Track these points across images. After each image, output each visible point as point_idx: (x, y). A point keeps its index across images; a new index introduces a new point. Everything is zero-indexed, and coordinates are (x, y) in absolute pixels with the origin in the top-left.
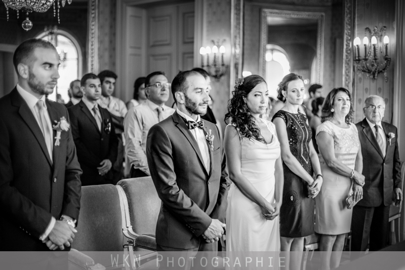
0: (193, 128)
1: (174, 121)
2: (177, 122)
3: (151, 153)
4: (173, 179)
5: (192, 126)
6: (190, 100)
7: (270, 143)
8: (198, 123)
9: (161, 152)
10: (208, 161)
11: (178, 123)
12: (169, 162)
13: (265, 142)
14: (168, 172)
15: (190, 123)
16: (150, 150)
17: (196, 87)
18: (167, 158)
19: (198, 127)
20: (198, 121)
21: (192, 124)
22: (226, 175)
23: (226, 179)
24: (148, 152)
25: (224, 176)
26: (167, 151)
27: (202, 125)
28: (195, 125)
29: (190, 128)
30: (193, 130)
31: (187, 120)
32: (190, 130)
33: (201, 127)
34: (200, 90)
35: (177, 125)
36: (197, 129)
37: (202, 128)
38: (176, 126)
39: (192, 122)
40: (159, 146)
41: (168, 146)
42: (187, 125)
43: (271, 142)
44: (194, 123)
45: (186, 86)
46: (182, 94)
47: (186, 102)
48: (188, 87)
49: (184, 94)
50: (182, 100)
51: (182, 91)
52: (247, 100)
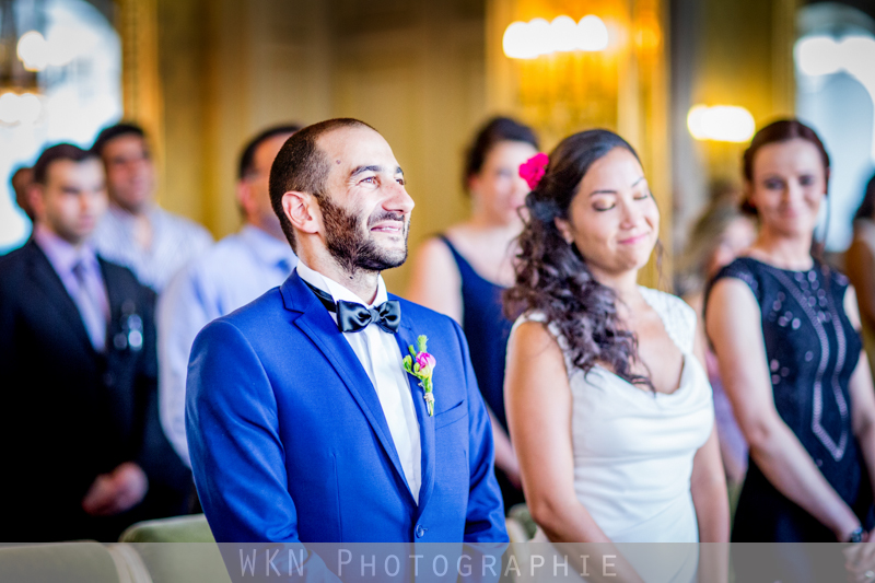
0: (356, 328)
1: (285, 307)
2: (298, 307)
3: (201, 426)
4: (283, 517)
5: (351, 321)
6: (339, 211)
7: (671, 392)
8: (378, 309)
9: (236, 421)
10: (414, 450)
11: (300, 314)
12: (267, 457)
13: (653, 389)
14: (264, 492)
15: (343, 308)
16: (196, 411)
17: (354, 166)
18: (258, 443)
19: (377, 323)
20: (376, 303)
21: (355, 314)
22: (490, 504)
23: (491, 518)
24: (192, 422)
25: (482, 507)
26: (258, 415)
27: (393, 318)
28: (364, 317)
29: (347, 326)
30: (357, 334)
31: (336, 300)
32: (348, 337)
33: (389, 323)
34: (370, 174)
35: (298, 321)
36: (372, 331)
37: (392, 330)
38: (293, 323)
39: (352, 306)
40: (228, 400)
41: (263, 399)
42: (334, 316)
43: (678, 386)
44: (359, 310)
45: (319, 170)
46: (308, 198)
47: (325, 223)
48: (327, 171)
49: (316, 195)
50: (310, 219)
51: (307, 187)
52: (573, 228)
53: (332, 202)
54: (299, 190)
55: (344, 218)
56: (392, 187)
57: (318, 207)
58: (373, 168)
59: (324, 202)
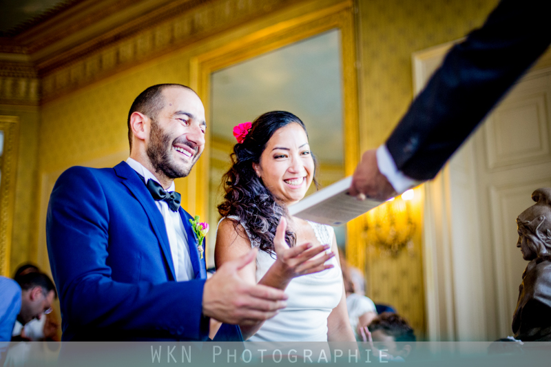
0: (157, 199)
1: (116, 175)
2: (125, 176)
5: (154, 193)
6: (160, 130)
11: (125, 179)
15: (151, 184)
17: (178, 109)
19: (168, 200)
20: (169, 191)
21: (157, 190)
27: (178, 202)
28: (162, 194)
33: (175, 204)
34: (186, 118)
38: (122, 182)
39: (157, 184)
44: (160, 188)
45: (159, 106)
46: (146, 119)
47: (151, 134)
48: (162, 107)
49: (151, 119)
50: (143, 131)
51: (148, 113)
52: (261, 169)
53: (159, 124)
54: (143, 113)
55: (161, 135)
56: (196, 129)
57: (150, 125)
58: (189, 115)
59: (154, 123)
